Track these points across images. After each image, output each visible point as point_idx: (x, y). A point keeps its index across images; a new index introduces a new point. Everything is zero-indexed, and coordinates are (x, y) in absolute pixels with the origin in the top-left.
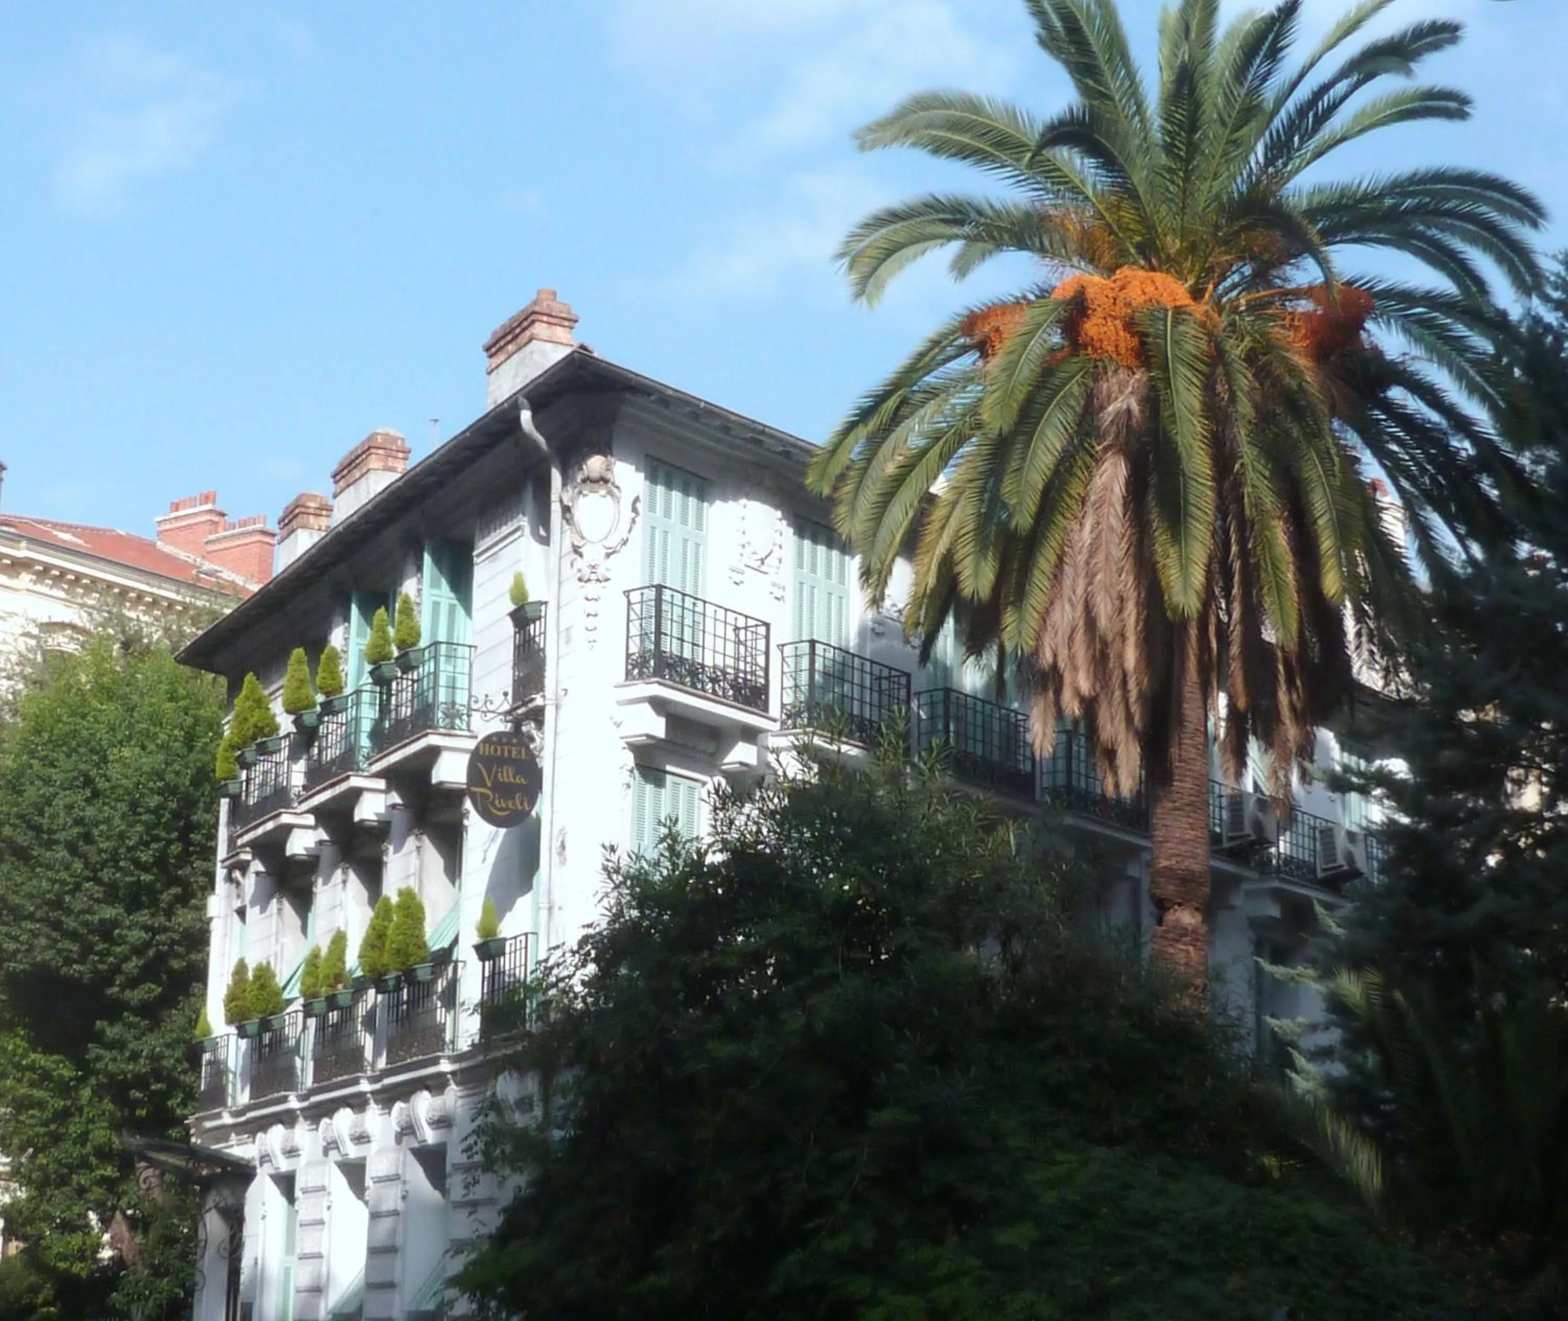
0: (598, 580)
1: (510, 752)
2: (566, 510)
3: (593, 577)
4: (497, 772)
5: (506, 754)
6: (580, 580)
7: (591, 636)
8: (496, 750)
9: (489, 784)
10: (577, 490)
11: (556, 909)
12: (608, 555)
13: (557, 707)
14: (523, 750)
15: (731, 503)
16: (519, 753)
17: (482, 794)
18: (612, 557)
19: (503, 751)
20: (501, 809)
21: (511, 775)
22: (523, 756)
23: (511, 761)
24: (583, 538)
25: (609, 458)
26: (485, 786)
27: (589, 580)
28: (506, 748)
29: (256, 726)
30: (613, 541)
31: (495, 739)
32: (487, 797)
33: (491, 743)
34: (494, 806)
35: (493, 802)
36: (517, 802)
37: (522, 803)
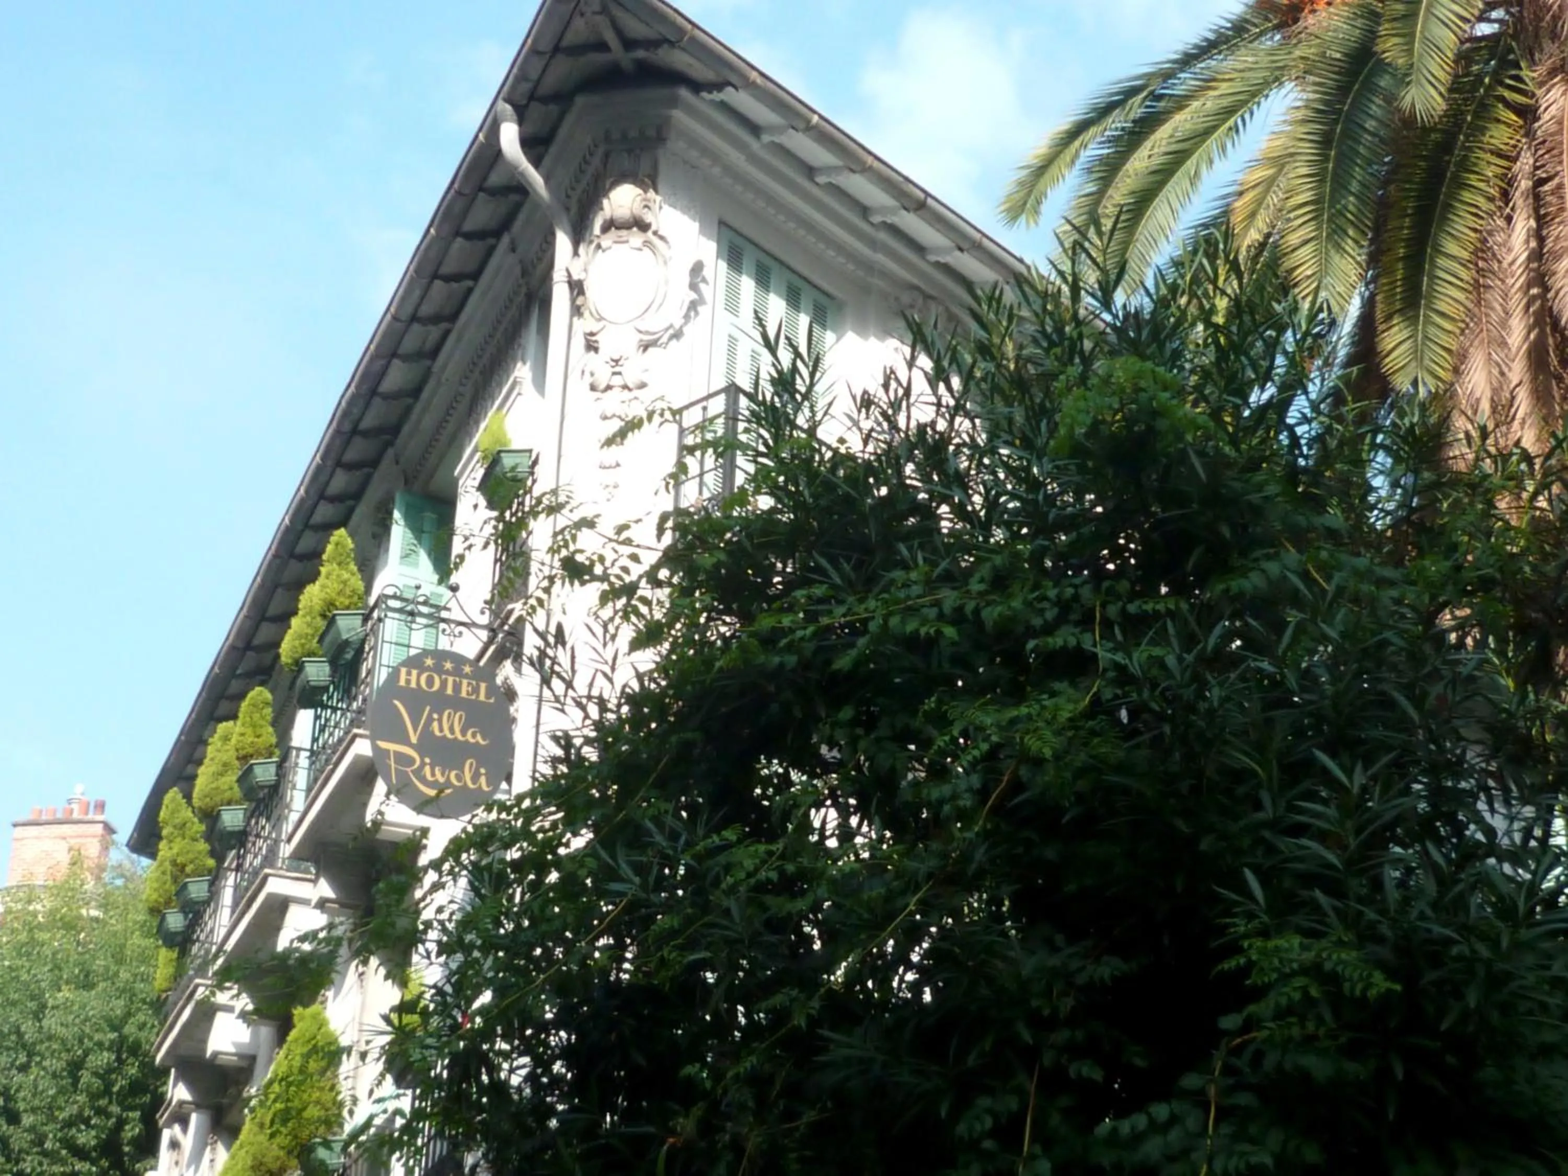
0: (625, 387)
1: (457, 687)
2: (576, 288)
3: (617, 381)
4: (430, 720)
5: (449, 691)
6: (593, 388)
7: (610, 477)
8: (430, 682)
9: (414, 740)
10: (593, 246)
12: (646, 347)
14: (483, 686)
15: (873, 340)
16: (476, 690)
17: (399, 755)
18: (650, 350)
19: (444, 684)
20: (435, 787)
21: (457, 729)
22: (482, 697)
23: (455, 703)
24: (601, 319)
25: (651, 194)
26: (406, 742)
27: (609, 388)
28: (450, 680)
29: (174, 863)
30: (655, 323)
31: (429, 662)
32: (411, 761)
33: (422, 669)
34: (423, 780)
35: (419, 773)
36: (468, 776)
37: (475, 777)
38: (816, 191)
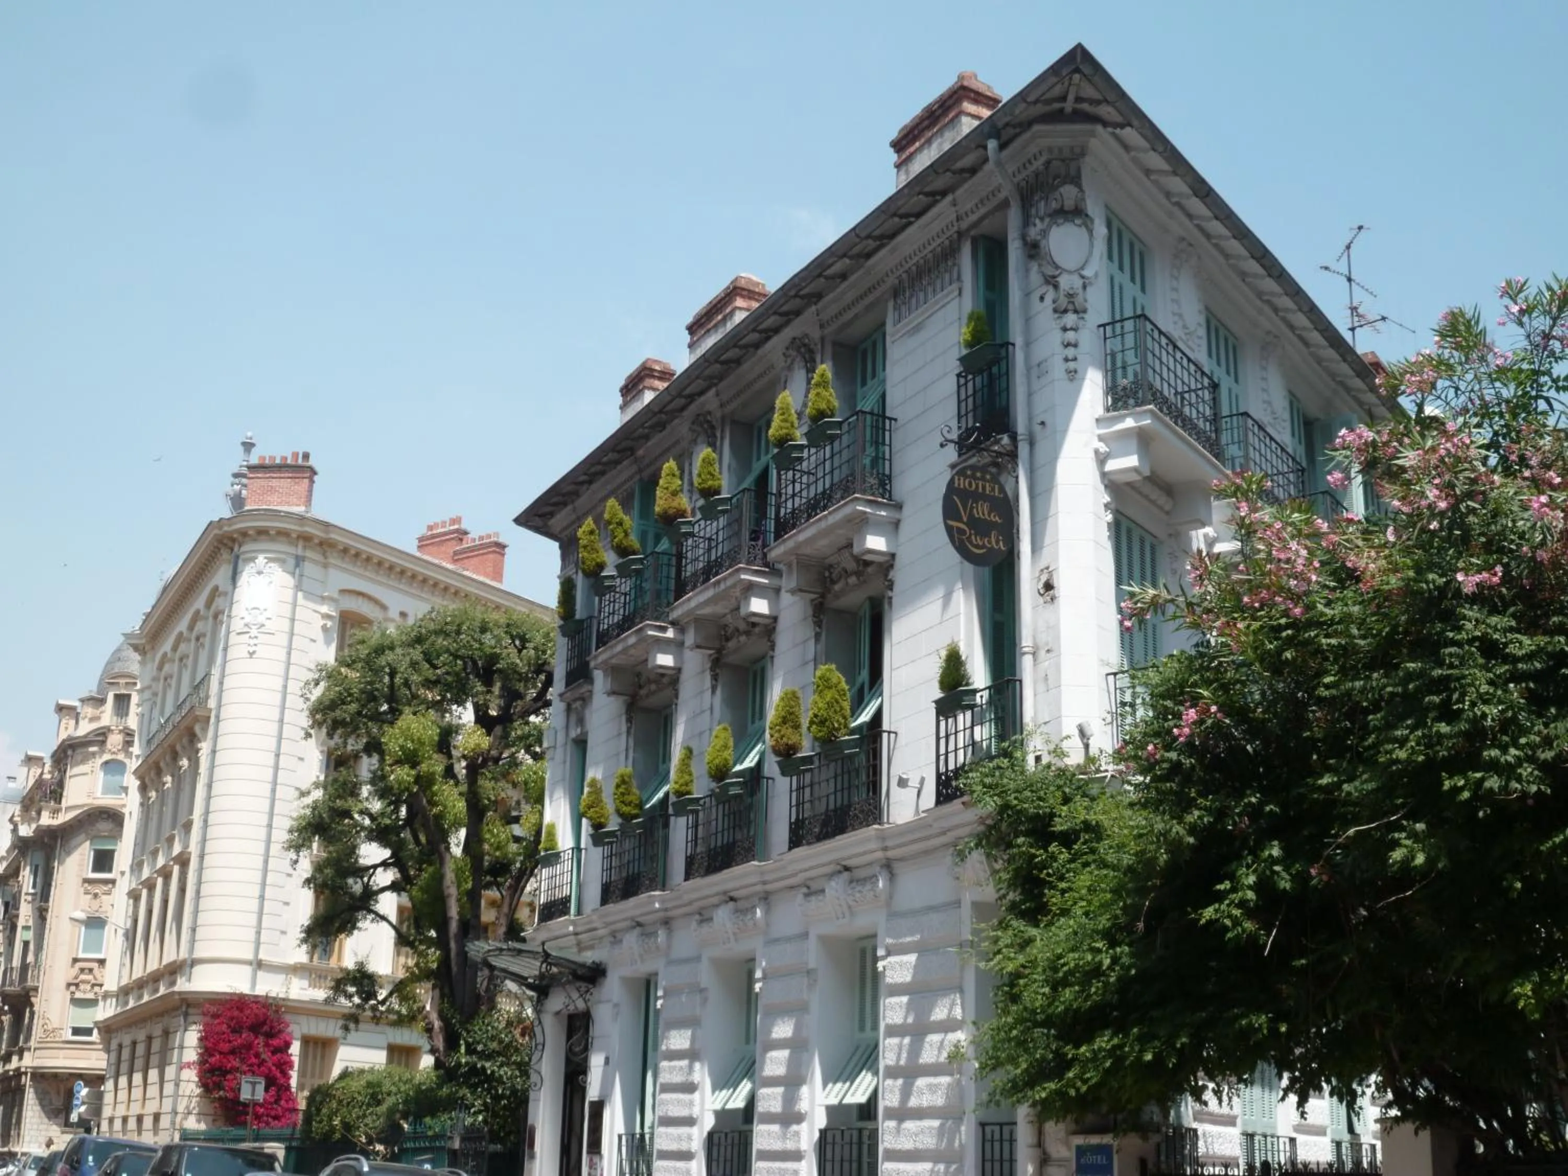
0: (1075, 311)
1: (984, 488)
3: (1070, 307)
4: (972, 508)
5: (980, 490)
6: (1055, 310)
7: (1072, 366)
8: (971, 484)
9: (965, 519)
11: (1042, 653)
12: (1085, 286)
13: (1032, 443)
14: (996, 487)
16: (993, 490)
17: (958, 528)
18: (1088, 288)
19: (977, 486)
20: (977, 547)
21: (986, 513)
22: (996, 494)
23: (984, 497)
24: (1057, 267)
25: (1082, 190)
26: (960, 520)
27: (1066, 310)
28: (980, 484)
30: (1089, 272)
31: (969, 473)
32: (964, 532)
33: (966, 477)
34: (971, 543)
35: (969, 538)
36: (993, 540)
37: (997, 542)
38: (1148, 184)
